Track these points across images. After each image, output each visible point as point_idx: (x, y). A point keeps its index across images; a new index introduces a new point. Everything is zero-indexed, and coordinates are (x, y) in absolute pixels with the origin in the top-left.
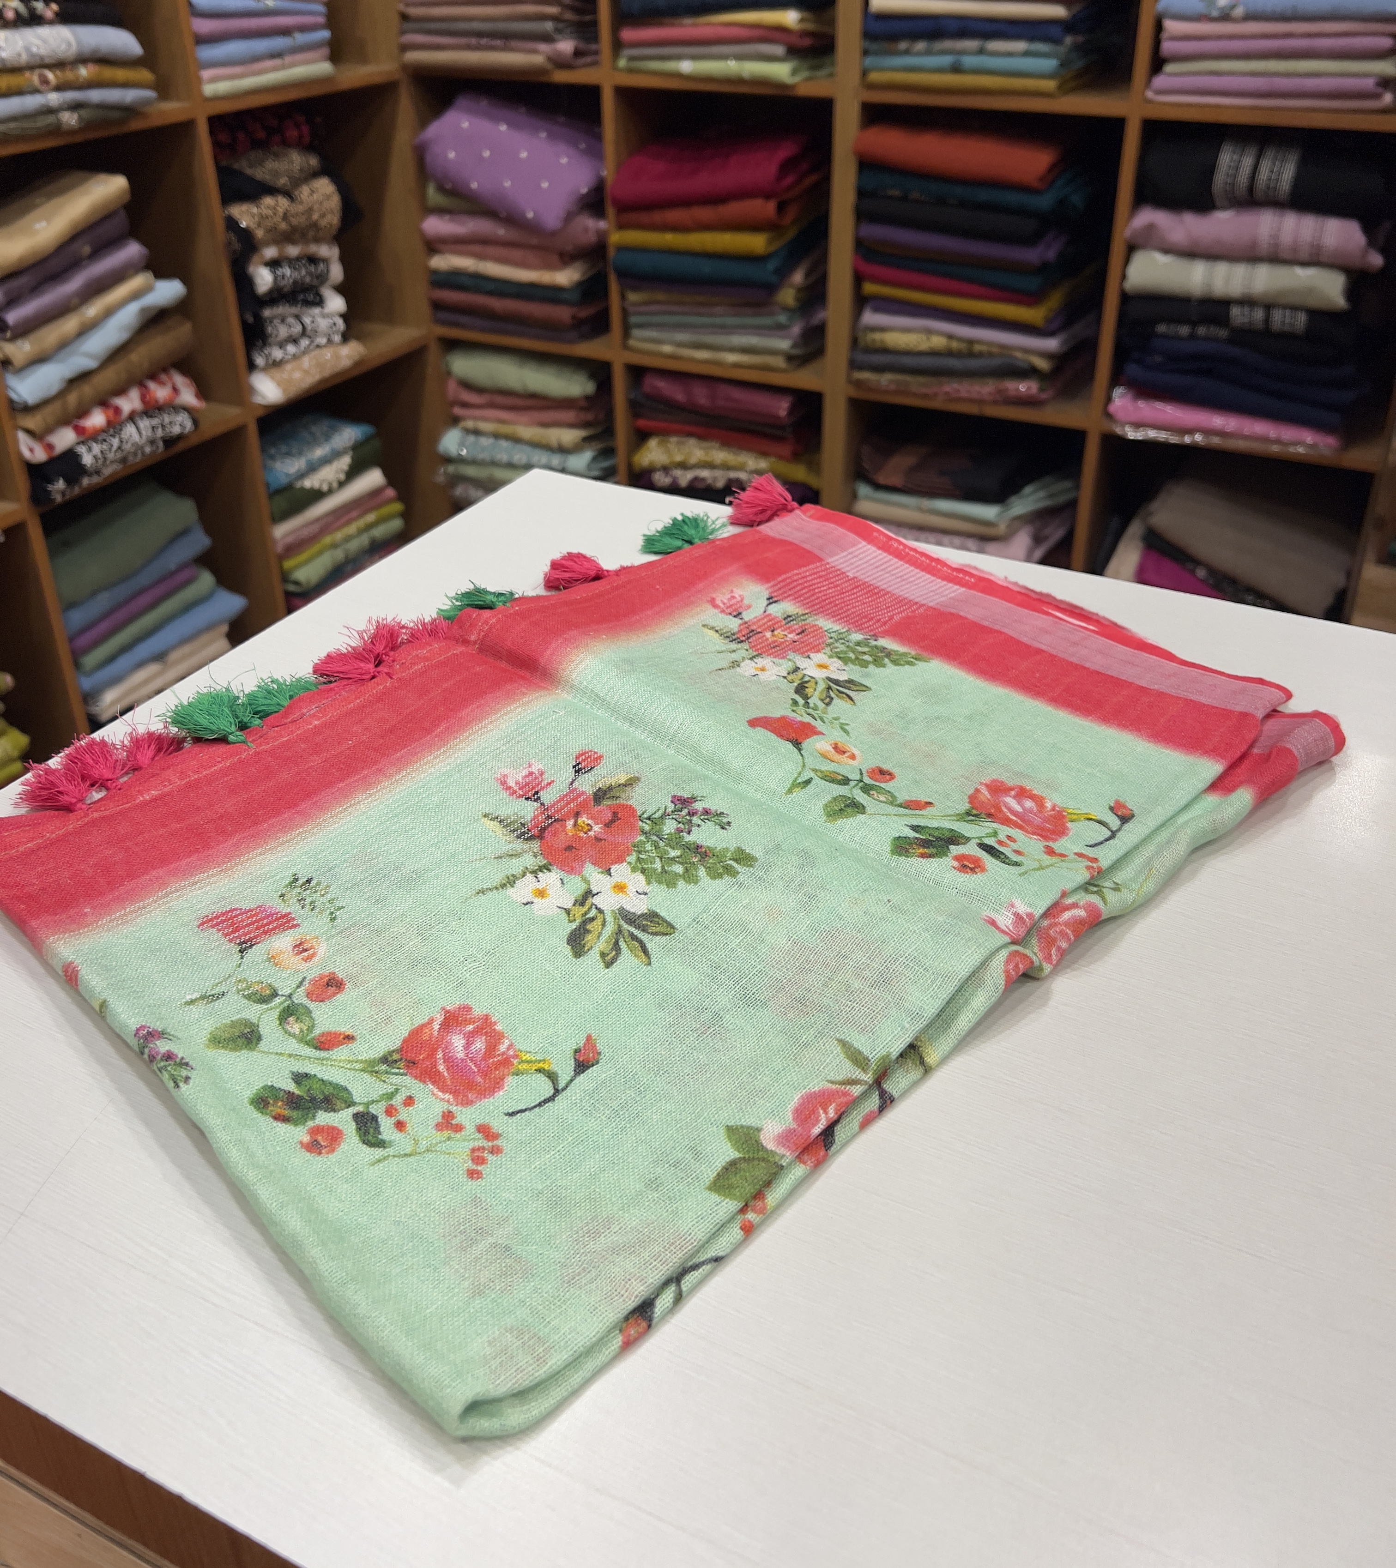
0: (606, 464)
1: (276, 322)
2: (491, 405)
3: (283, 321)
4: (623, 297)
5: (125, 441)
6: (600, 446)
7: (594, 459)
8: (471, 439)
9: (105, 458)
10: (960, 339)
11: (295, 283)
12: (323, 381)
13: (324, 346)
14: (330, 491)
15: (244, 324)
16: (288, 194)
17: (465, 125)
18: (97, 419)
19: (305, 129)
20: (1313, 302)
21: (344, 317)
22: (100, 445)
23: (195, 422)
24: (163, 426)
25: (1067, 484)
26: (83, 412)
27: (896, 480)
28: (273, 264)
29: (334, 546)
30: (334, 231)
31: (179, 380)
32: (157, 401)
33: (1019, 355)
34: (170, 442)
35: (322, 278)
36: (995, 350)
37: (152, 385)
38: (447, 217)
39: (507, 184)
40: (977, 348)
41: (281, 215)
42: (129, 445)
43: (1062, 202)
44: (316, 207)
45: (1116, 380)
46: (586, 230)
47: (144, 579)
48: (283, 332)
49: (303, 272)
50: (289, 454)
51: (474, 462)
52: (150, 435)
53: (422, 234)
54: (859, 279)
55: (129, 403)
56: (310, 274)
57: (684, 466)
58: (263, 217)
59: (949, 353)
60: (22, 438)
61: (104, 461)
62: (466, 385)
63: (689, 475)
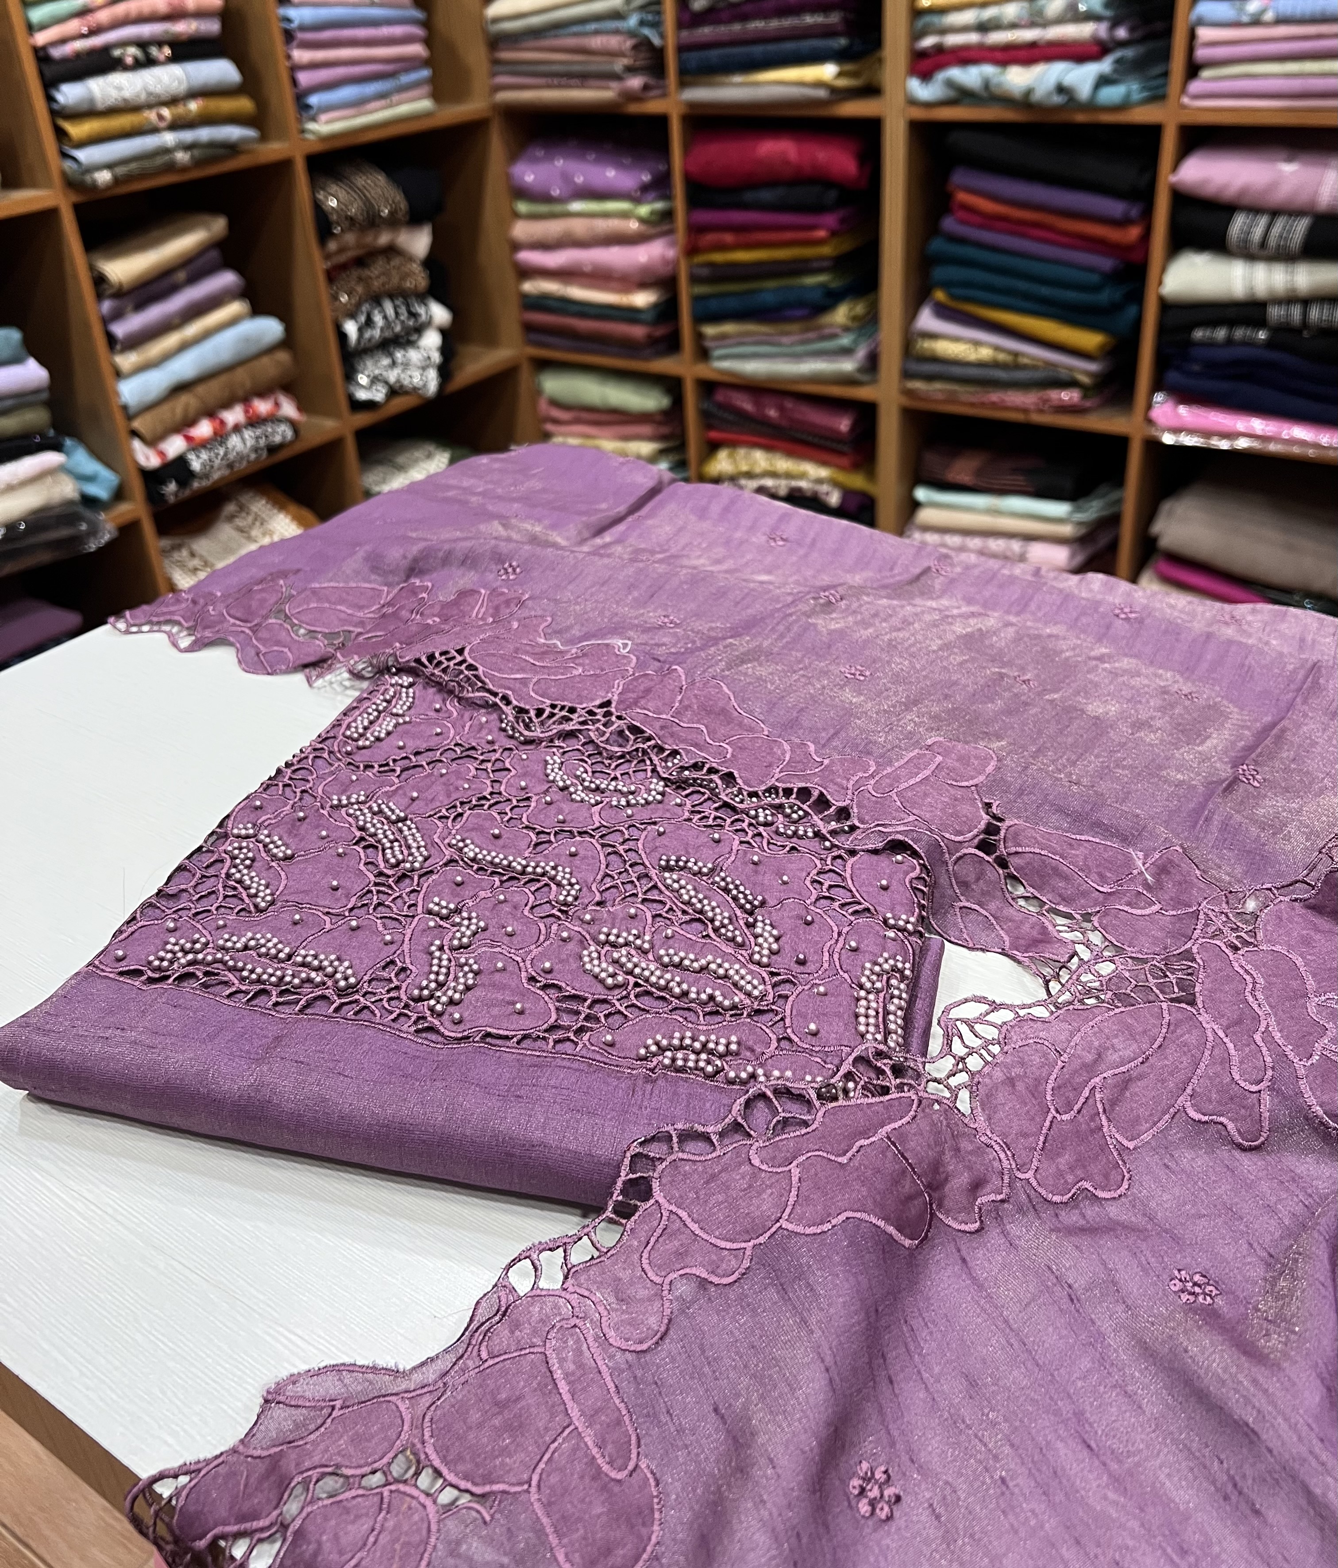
2: (575, 421)
5: (230, 450)
6: (674, 458)
9: (213, 464)
10: (1005, 352)
18: (204, 429)
22: (207, 453)
23: (296, 433)
24: (266, 436)
26: (192, 422)
27: (965, 477)
31: (282, 397)
32: (259, 415)
34: (272, 449)
37: (256, 402)
40: (1022, 360)
42: (235, 453)
45: (1158, 385)
52: (253, 443)
53: (515, 263)
55: (233, 416)
57: (750, 475)
59: (995, 364)
60: (137, 444)
61: (212, 467)
62: (555, 403)
63: (755, 484)
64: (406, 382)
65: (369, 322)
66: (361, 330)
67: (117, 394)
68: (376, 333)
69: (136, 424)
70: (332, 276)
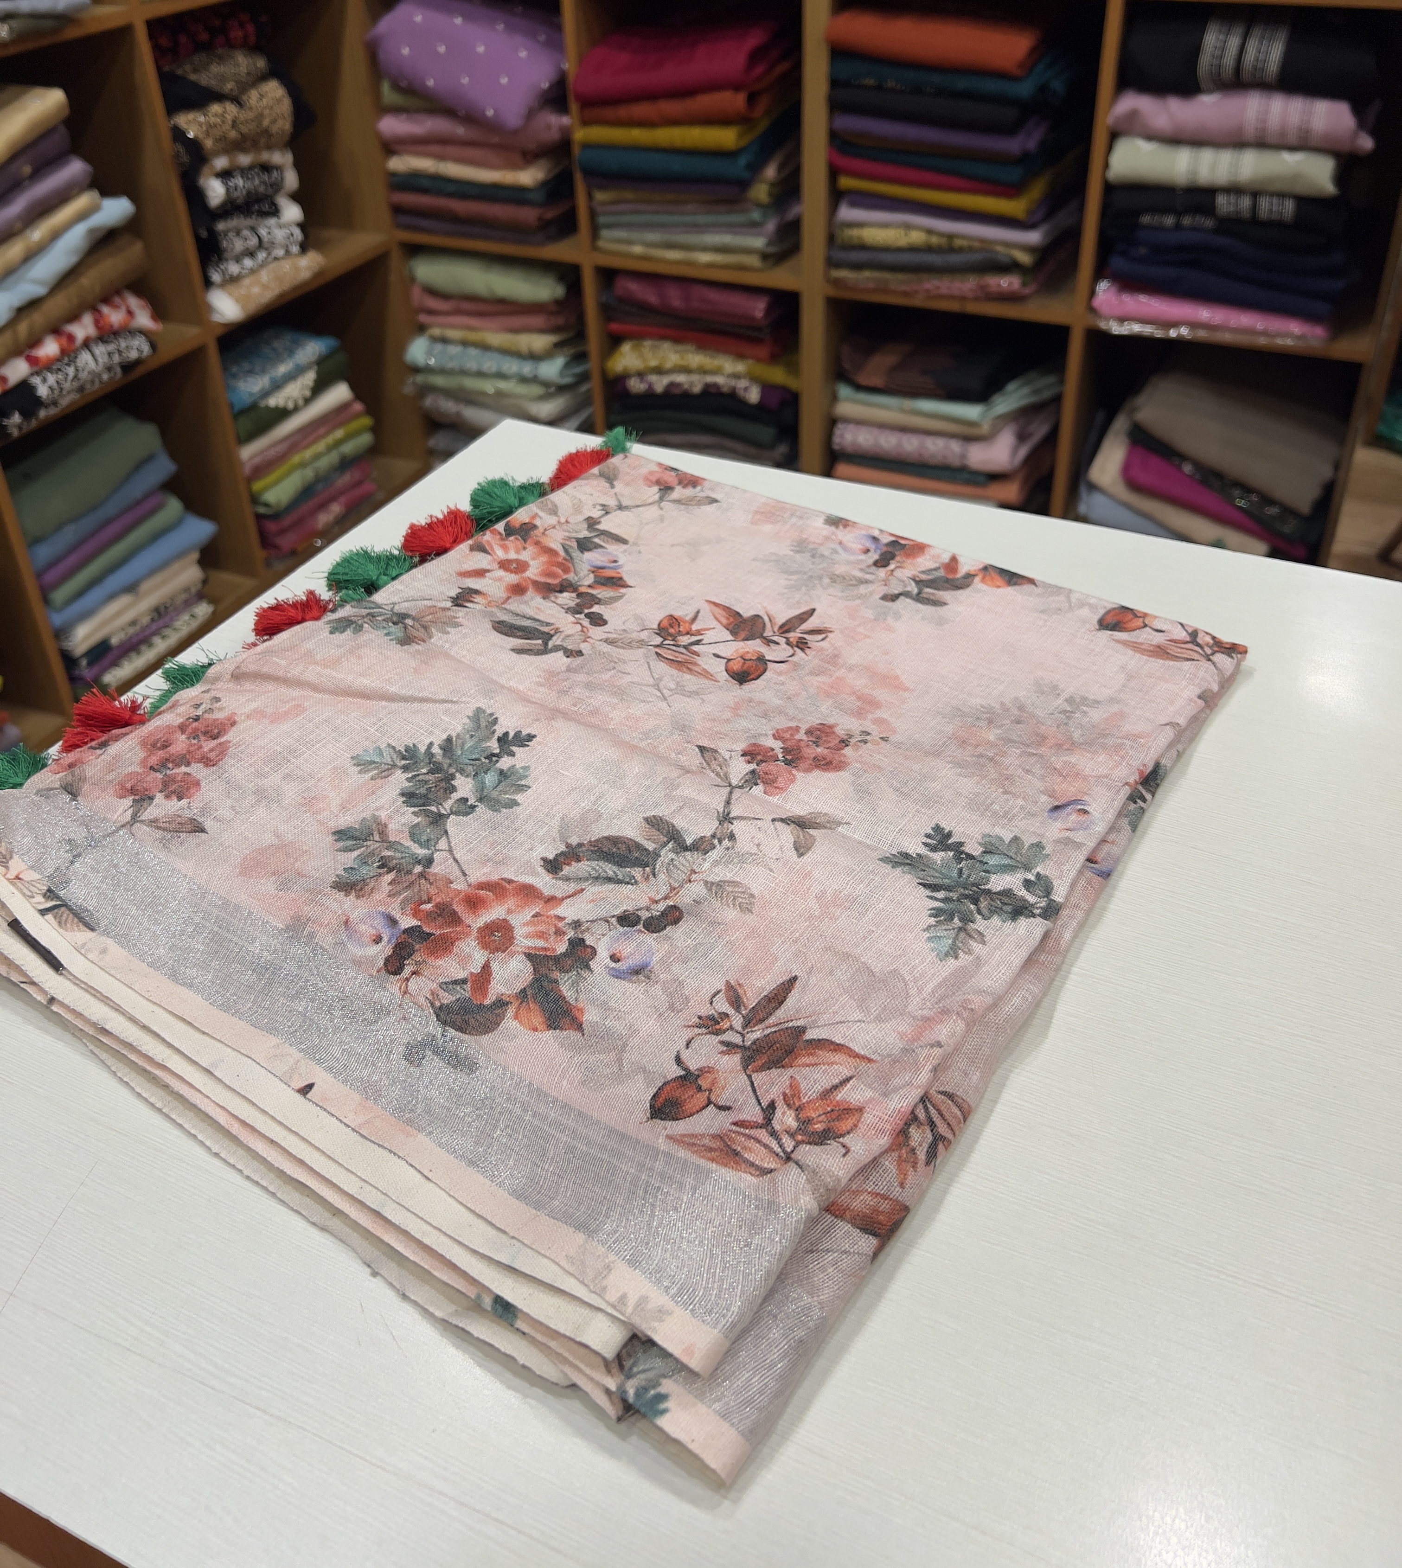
0: (578, 370)
1: (231, 235)
2: (458, 312)
3: (238, 233)
4: (590, 196)
5: (80, 369)
6: (572, 351)
7: (567, 365)
8: (439, 347)
9: (62, 389)
10: (940, 234)
11: (249, 193)
12: (282, 296)
13: (283, 258)
14: (296, 409)
15: (198, 239)
16: (236, 100)
17: (418, 18)
18: (50, 348)
19: (251, 28)
20: (1301, 189)
21: (302, 226)
22: (55, 375)
23: (153, 346)
24: (120, 352)
25: (1050, 379)
26: (36, 342)
27: (877, 381)
28: (225, 175)
29: (303, 465)
30: (287, 138)
31: (133, 302)
32: (112, 326)
33: (999, 249)
34: (128, 367)
35: (277, 187)
36: (976, 244)
37: (105, 310)
38: (404, 117)
39: (465, 80)
40: (958, 243)
41: (230, 123)
42: (86, 373)
43: (1043, 89)
44: (266, 112)
45: (1100, 273)
46: (549, 127)
47: (110, 509)
48: (238, 245)
49: (257, 182)
50: (251, 372)
51: (442, 371)
52: (106, 361)
53: (378, 135)
54: (834, 173)
55: (83, 329)
56: (265, 183)
57: (659, 371)
58: (211, 126)
59: (929, 249)
61: (61, 391)
62: (431, 292)
63: (665, 381)
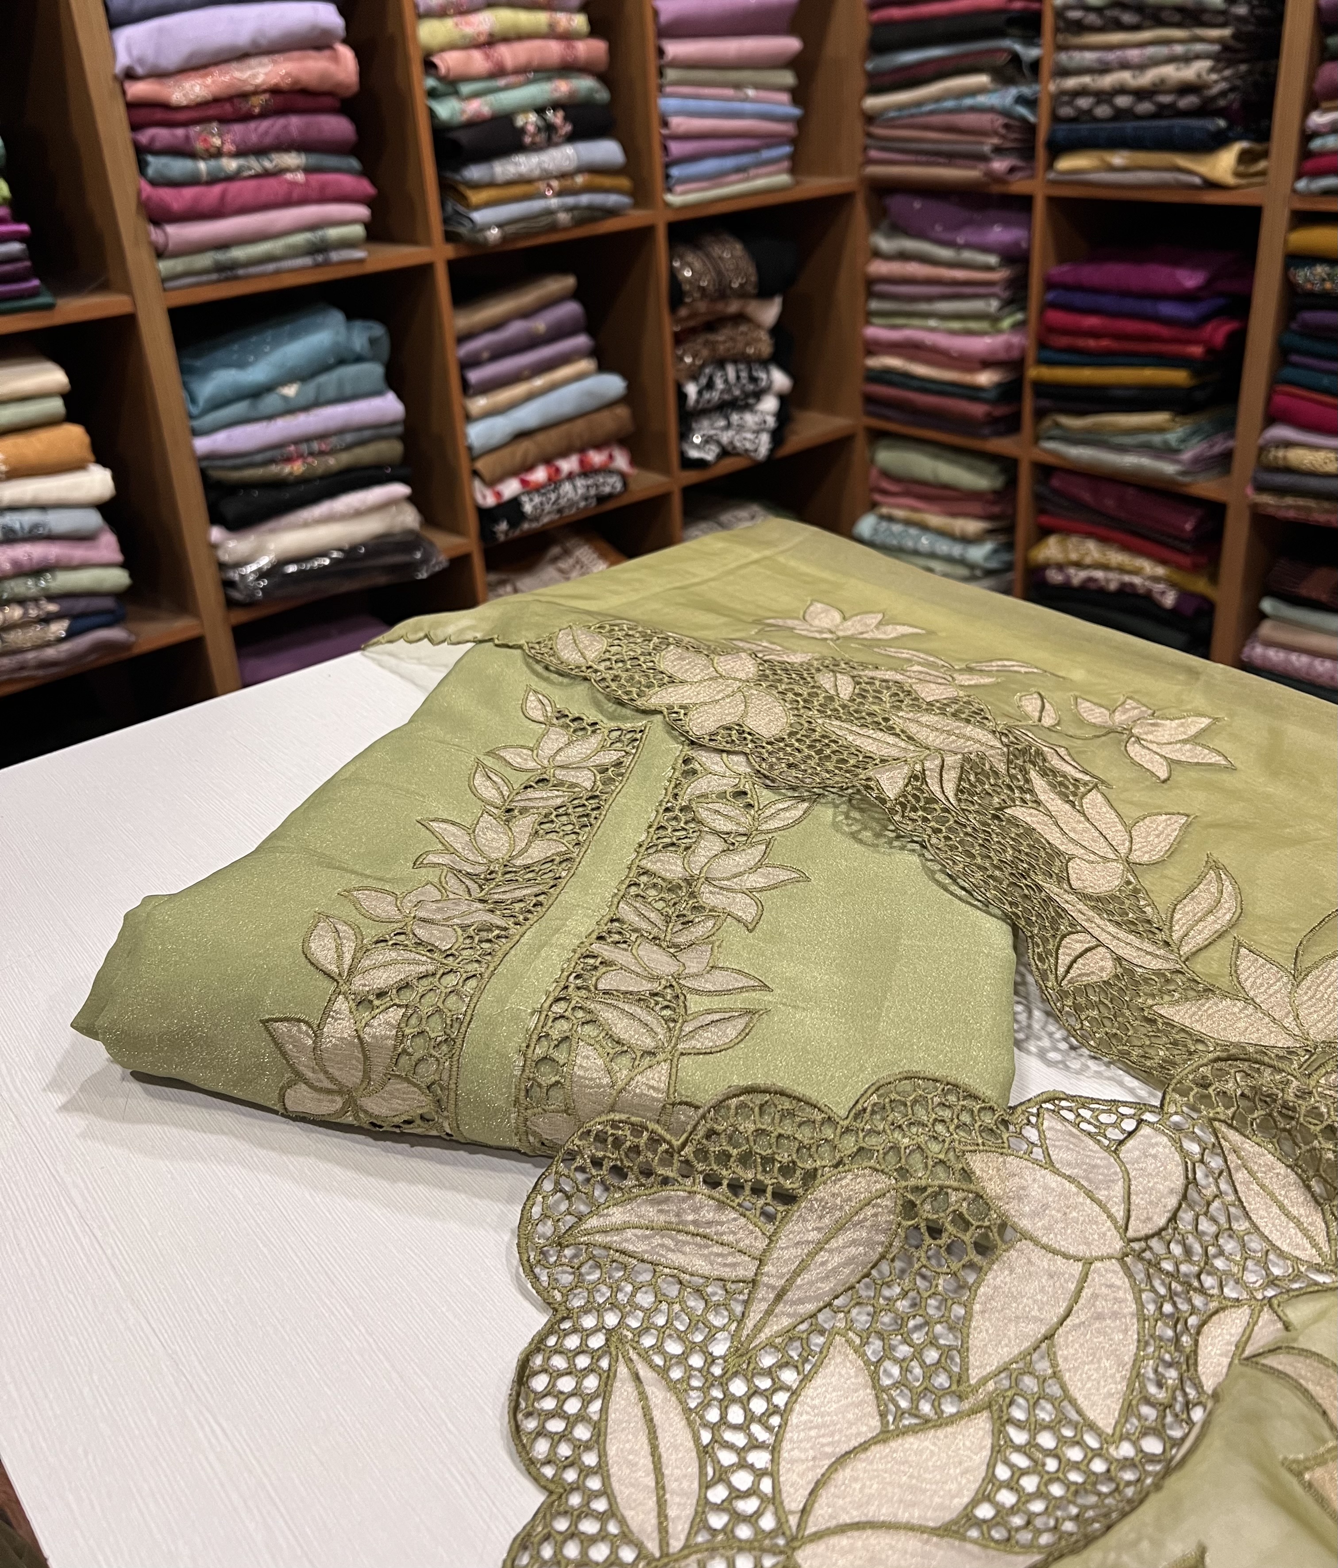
0: (1006, 558)
2: (907, 494)
5: (561, 496)
6: (1001, 539)
7: (995, 551)
8: (884, 524)
18: (540, 475)
22: (540, 498)
23: (625, 485)
24: (597, 486)
26: (530, 468)
31: (617, 450)
32: (593, 465)
34: (602, 499)
37: (592, 453)
38: (884, 322)
42: (565, 500)
52: (584, 492)
53: (863, 338)
55: (568, 465)
57: (1078, 565)
60: (477, 484)
61: (543, 510)
62: (886, 474)
63: (1083, 575)
64: (738, 444)
65: (710, 385)
66: (700, 393)
67: (465, 436)
68: (715, 396)
69: (480, 465)
70: (679, 339)
